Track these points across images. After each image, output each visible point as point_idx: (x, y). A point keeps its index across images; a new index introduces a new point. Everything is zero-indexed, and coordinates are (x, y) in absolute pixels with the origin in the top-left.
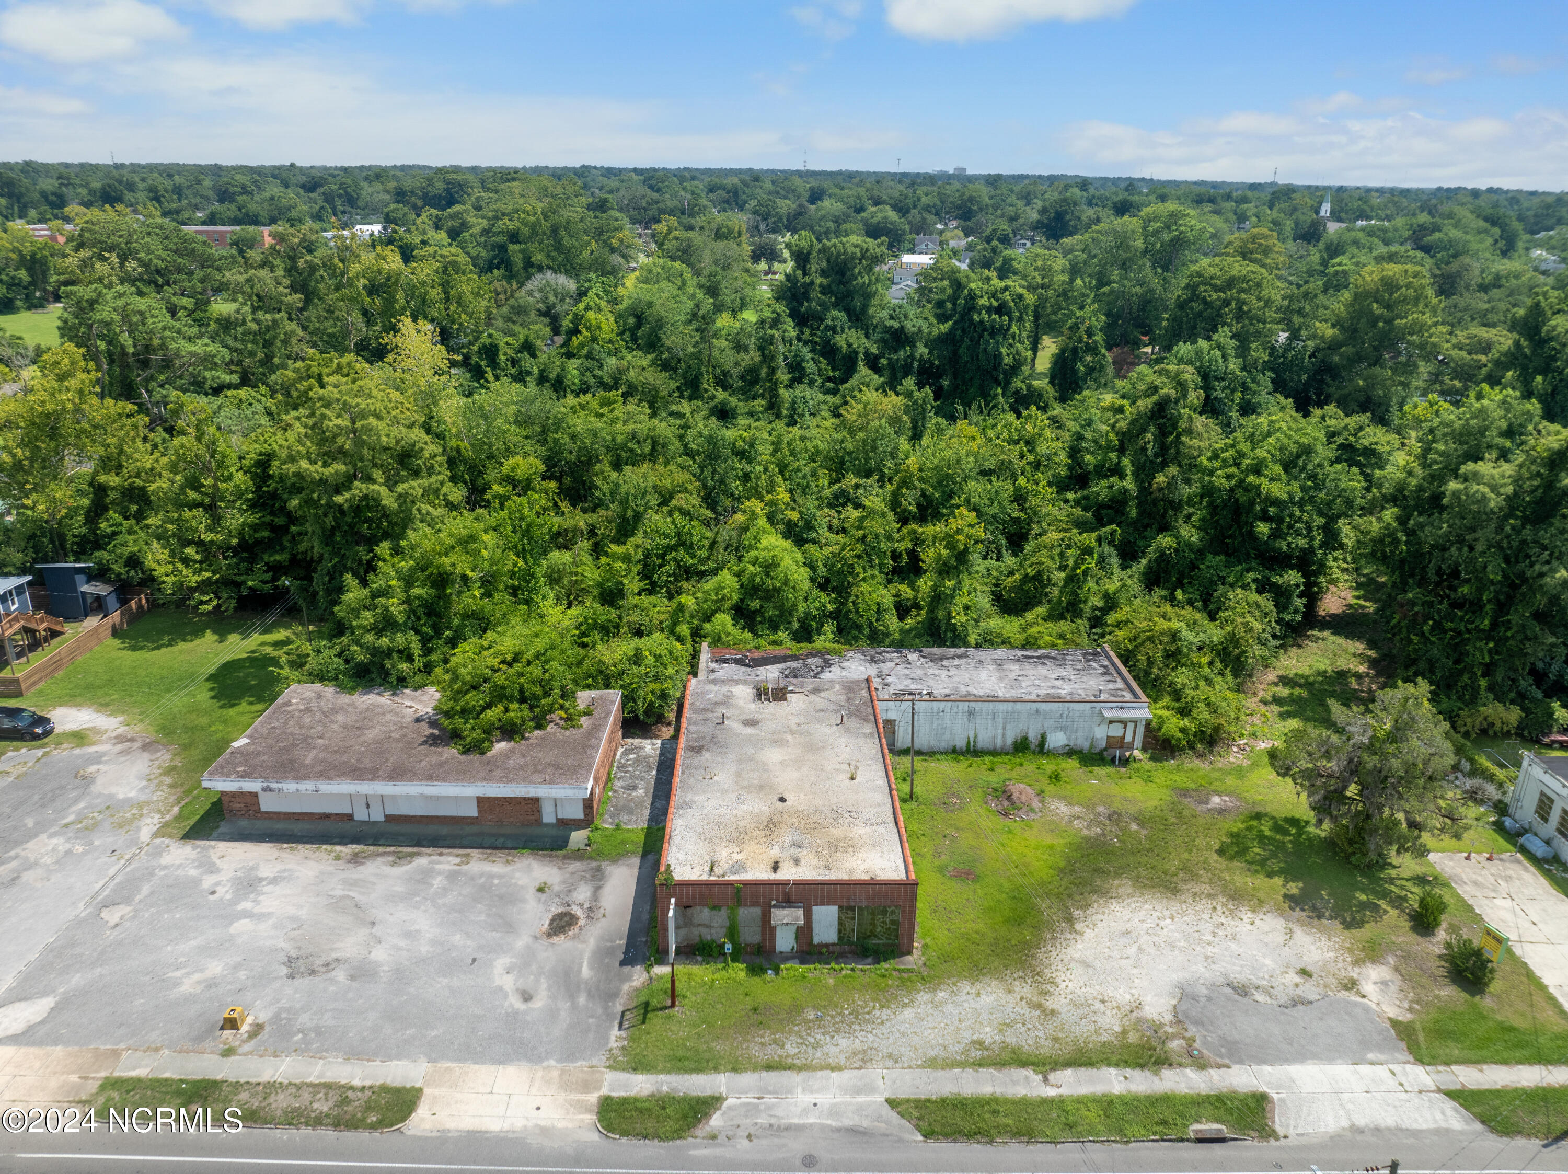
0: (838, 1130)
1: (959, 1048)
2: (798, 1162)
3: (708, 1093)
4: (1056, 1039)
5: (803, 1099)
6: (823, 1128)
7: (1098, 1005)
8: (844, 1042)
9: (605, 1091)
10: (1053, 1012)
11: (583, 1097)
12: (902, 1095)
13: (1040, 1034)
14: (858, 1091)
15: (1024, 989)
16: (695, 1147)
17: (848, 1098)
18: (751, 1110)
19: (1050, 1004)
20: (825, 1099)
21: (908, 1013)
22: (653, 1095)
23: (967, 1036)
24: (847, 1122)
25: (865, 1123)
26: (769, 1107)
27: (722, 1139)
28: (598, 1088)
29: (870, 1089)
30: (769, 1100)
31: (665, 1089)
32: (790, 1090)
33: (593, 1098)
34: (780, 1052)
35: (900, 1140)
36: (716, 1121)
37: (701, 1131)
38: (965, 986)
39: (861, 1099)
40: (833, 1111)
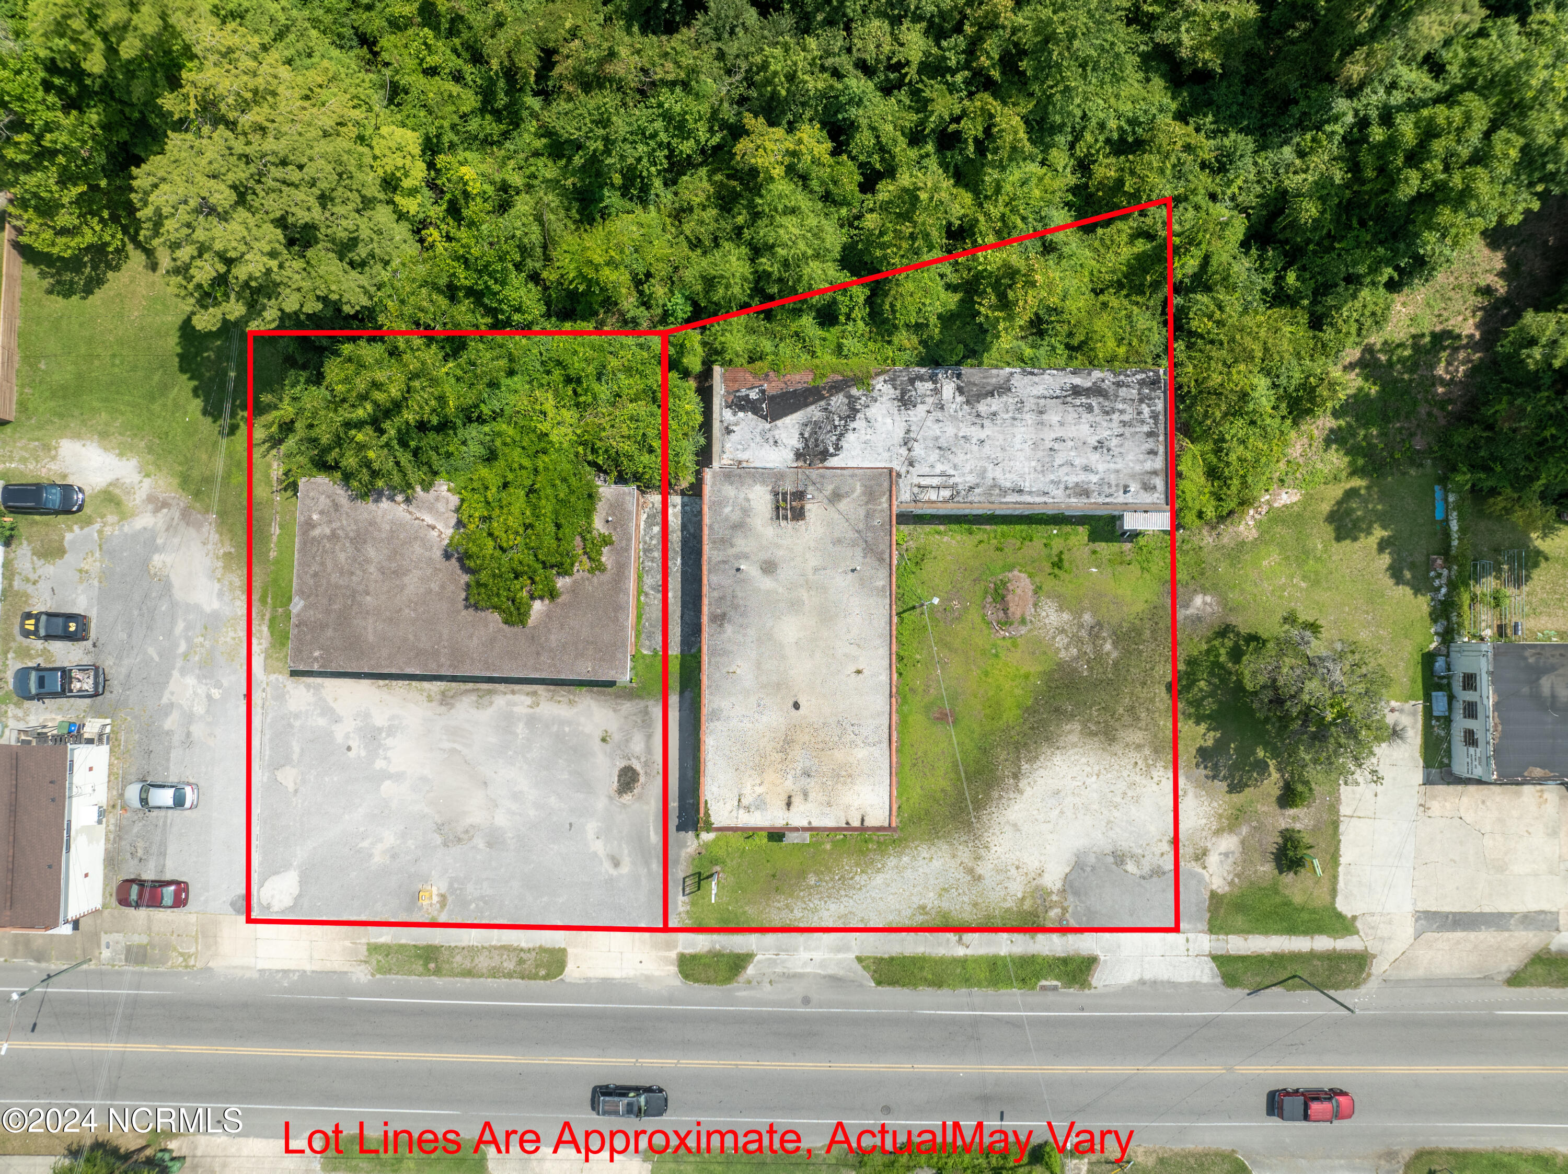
0: (825, 977)
1: (909, 912)
2: (799, 1001)
3: (743, 951)
4: (975, 905)
5: (804, 955)
6: (816, 975)
7: (1013, 871)
8: (833, 907)
9: (680, 949)
10: (980, 878)
11: (667, 954)
12: (866, 954)
13: (966, 899)
14: (839, 950)
15: (964, 854)
16: (739, 989)
17: (832, 955)
18: (772, 962)
19: (979, 871)
20: (818, 956)
21: (879, 879)
22: (710, 952)
23: (917, 901)
24: (830, 971)
25: (841, 973)
26: (783, 962)
27: (754, 983)
28: (676, 947)
29: (846, 948)
30: (783, 956)
31: (718, 947)
32: (796, 950)
33: (673, 955)
34: (791, 916)
35: (861, 985)
36: (751, 970)
37: (742, 978)
38: (924, 851)
39: (841, 956)
40: (823, 964)
